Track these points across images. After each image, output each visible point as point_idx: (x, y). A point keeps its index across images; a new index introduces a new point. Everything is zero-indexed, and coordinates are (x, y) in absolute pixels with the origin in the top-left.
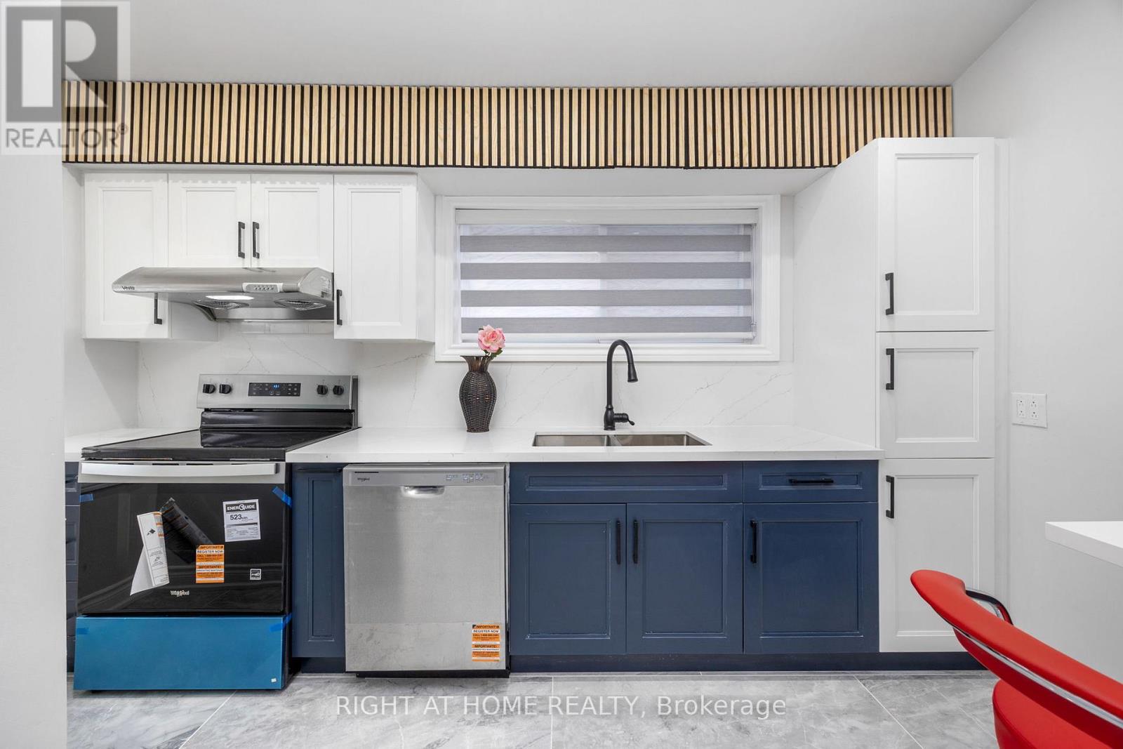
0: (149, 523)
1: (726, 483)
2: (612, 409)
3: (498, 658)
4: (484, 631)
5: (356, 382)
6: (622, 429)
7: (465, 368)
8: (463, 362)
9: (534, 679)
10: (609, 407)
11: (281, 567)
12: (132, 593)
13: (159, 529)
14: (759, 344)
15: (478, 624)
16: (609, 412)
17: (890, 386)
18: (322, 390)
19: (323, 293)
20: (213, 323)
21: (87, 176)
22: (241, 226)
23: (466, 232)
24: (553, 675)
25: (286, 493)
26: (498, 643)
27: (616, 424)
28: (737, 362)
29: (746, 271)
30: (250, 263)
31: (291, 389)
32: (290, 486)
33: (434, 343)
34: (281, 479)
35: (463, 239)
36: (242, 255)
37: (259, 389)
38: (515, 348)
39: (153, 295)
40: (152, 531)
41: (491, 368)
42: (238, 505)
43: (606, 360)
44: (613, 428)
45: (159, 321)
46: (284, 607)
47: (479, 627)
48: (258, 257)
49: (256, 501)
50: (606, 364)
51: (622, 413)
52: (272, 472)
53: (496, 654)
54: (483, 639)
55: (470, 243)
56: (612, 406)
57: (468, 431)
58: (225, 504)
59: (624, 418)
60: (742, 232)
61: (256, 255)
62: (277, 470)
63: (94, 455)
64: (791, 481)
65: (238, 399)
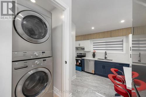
2: (105, 57)
5: (86, 54)
6: (106, 59)
8: (93, 53)
14: (123, 52)
22: (79, 44)
29: (122, 44)
31: (82, 54)
32: (82, 60)
33: (91, 51)
35: (93, 43)
36: (79, 46)
37: (80, 54)
41: (95, 53)
46: (82, 67)
47: (92, 70)
49: (80, 60)
50: (105, 53)
53: (94, 72)
57: (93, 58)
59: (107, 58)
65: (79, 54)
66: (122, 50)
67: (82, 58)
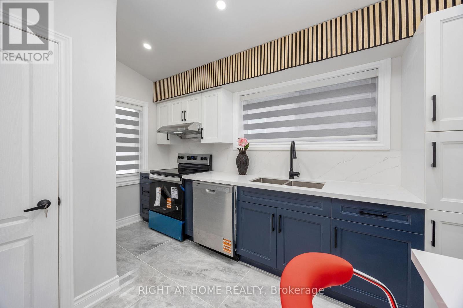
0: (158, 190)
1: (322, 207)
2: (292, 170)
3: (230, 252)
4: (227, 242)
5: (211, 157)
6: (296, 179)
7: (238, 152)
8: (237, 150)
9: (245, 265)
10: (291, 169)
11: (181, 206)
12: (154, 206)
13: (160, 192)
14: (376, 140)
15: (225, 239)
16: (292, 171)
17: (434, 165)
18: (202, 159)
19: (198, 130)
20: (182, 139)
21: (158, 104)
22: (183, 112)
23: (245, 103)
24: (252, 267)
25: (183, 187)
26: (230, 247)
27: (294, 176)
28: (362, 150)
29: (373, 102)
30: (184, 122)
31: (195, 158)
32: (184, 185)
33: (232, 144)
34: (181, 183)
35: (244, 106)
36: (182, 120)
37: (189, 158)
38: (254, 145)
39: (167, 133)
40: (158, 192)
41: (247, 152)
42: (174, 188)
43: (290, 149)
44: (293, 178)
45: (168, 140)
46: (182, 219)
47: (225, 240)
48: (186, 120)
49: (177, 188)
50: (290, 151)
51: (297, 172)
52: (179, 181)
53: (230, 251)
54: (226, 244)
55: (246, 107)
56: (292, 169)
57: (239, 174)
58: (172, 188)
59: (297, 174)
60: (370, 82)
61: (185, 120)
62: (181, 180)
63: (153, 172)
64: (360, 213)
65: (185, 161)
66: (374, 131)
67: (185, 177)
